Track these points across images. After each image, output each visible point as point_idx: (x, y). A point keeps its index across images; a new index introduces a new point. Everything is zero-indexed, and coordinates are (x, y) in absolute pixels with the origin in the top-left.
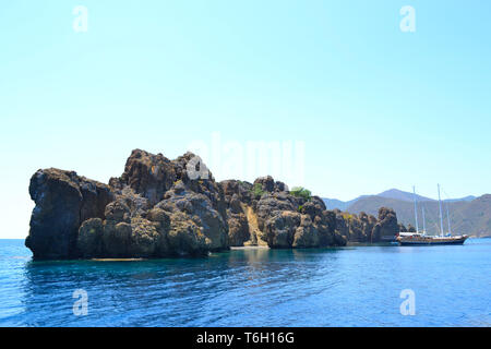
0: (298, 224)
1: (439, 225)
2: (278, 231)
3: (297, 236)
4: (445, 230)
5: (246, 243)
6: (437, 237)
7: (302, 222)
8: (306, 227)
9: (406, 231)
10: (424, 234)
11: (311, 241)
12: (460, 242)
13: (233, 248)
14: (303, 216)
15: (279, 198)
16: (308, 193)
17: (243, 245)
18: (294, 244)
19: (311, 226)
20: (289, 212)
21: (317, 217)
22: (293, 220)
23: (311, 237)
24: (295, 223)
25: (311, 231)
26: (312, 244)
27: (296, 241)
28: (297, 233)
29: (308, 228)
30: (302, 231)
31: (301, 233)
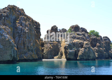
0: (82, 46)
2: (69, 51)
3: (80, 53)
5: (55, 57)
7: (84, 46)
8: (85, 48)
11: (89, 56)
13: (43, 60)
15: (78, 34)
16: (97, 33)
17: (53, 58)
18: (78, 58)
19: (89, 48)
21: (98, 44)
22: (79, 45)
23: (89, 54)
24: (80, 46)
25: (89, 50)
26: (89, 58)
27: (79, 56)
28: (80, 52)
29: (87, 49)
30: (83, 51)
31: (82, 52)
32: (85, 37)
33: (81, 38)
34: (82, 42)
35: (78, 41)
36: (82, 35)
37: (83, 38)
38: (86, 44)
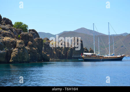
0: (15, 46)
1: (108, 49)
3: (13, 55)
4: (111, 52)
6: (106, 56)
7: (18, 45)
8: (19, 48)
9: (88, 52)
10: (98, 54)
11: (23, 58)
12: (120, 59)
14: (18, 41)
15: (4, 29)
16: (26, 26)
19: (23, 48)
20: (9, 38)
21: (30, 42)
22: (11, 44)
23: (23, 55)
24: (12, 46)
25: (23, 51)
26: (24, 60)
27: (12, 58)
28: (13, 53)
29: (22, 49)
30: (17, 51)
31: (16, 53)
32: (13, 32)
33: (8, 34)
34: (14, 41)
35: (10, 40)
36: (9, 30)
37: (10, 34)
38: (20, 43)
